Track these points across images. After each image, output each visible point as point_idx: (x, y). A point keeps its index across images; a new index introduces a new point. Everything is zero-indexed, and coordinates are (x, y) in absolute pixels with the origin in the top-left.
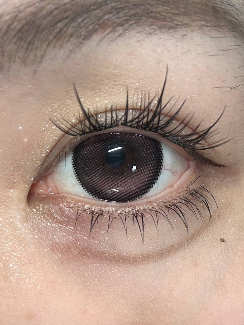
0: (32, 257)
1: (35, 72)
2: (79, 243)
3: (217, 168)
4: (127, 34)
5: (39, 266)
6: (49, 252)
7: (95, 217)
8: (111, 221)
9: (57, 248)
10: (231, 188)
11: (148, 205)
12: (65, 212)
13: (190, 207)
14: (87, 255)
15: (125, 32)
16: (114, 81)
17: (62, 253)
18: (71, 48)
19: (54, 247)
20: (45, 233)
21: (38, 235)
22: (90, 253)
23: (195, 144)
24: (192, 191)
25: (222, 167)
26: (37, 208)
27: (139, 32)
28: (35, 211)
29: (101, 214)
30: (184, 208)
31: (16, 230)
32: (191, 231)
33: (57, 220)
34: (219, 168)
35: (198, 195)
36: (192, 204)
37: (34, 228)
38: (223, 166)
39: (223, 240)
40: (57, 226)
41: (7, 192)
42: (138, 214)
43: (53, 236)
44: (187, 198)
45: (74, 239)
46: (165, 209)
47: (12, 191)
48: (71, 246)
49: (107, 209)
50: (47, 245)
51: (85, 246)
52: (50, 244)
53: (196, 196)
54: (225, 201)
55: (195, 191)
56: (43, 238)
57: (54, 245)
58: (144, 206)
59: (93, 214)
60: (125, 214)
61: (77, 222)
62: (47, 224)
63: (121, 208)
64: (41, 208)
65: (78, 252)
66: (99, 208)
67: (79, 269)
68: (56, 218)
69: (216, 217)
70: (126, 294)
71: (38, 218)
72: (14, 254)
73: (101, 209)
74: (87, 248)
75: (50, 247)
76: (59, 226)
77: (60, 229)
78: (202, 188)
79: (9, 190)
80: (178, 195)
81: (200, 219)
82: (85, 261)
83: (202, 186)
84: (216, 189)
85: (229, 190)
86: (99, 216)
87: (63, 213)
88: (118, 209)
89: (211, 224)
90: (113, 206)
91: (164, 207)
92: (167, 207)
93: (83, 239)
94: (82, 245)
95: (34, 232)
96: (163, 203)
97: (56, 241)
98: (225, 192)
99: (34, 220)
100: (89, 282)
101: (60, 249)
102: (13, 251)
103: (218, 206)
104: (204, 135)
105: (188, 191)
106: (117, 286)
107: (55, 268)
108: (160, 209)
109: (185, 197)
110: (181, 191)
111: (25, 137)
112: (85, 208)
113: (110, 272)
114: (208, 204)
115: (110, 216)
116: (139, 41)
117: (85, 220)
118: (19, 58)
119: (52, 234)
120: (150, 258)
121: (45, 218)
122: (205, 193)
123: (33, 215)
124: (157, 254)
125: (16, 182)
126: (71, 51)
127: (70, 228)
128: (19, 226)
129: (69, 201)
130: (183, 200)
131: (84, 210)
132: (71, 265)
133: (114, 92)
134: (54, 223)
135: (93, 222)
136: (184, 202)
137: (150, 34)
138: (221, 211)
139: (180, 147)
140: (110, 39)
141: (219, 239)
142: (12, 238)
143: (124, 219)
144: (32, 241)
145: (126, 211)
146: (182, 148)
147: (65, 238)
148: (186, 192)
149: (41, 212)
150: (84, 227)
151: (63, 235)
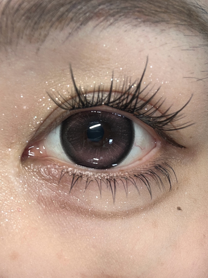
0: (20, 207)
1: (38, 49)
2: (60, 198)
3: (180, 148)
4: (116, 24)
5: (26, 214)
6: (35, 204)
7: (76, 178)
8: (88, 183)
9: (42, 201)
10: (189, 166)
11: (120, 173)
12: (52, 171)
13: (155, 178)
14: (66, 209)
15: (115, 22)
16: (103, 65)
17: (46, 206)
18: (70, 31)
19: (40, 200)
20: (33, 187)
21: (27, 188)
22: (69, 207)
23: (164, 125)
24: (157, 166)
25: (183, 148)
26: (29, 166)
27: (126, 24)
28: (27, 168)
29: (81, 176)
30: (149, 178)
31: (9, 183)
32: (154, 198)
33: (44, 178)
34: (181, 148)
35: (162, 169)
36: (156, 176)
37: (25, 182)
38: (185, 147)
39: (179, 209)
40: (43, 182)
41: (5, 150)
42: (111, 179)
43: (40, 191)
44: (153, 171)
45: (57, 194)
46: (134, 178)
47: (10, 150)
48: (53, 200)
49: (86, 173)
50: (34, 198)
51: (66, 201)
52: (36, 197)
53: (160, 169)
54: (183, 177)
55: (159, 165)
56: (31, 192)
57: (40, 198)
58: (117, 173)
59: (74, 176)
60: (100, 178)
61: (60, 181)
62: (35, 181)
63: (98, 173)
64: (32, 167)
65: (59, 205)
66: (80, 171)
67: (59, 220)
68: (43, 176)
69: (176, 189)
70: (96, 244)
71: (29, 174)
72: (6, 202)
73: (81, 172)
74: (66, 203)
75: (37, 200)
76: (46, 183)
77: (46, 185)
78: (166, 164)
79: (8, 149)
80: (145, 167)
81: (162, 189)
82: (64, 213)
83: (166, 162)
84: (177, 166)
85: (187, 168)
86: (79, 177)
87: (50, 172)
88: (95, 174)
89: (171, 194)
90: (91, 171)
91: (133, 176)
92: (135, 176)
93: (64, 195)
94: (63, 199)
95: (24, 186)
96: (133, 173)
97: (42, 195)
98: (184, 169)
99: (25, 176)
100: (66, 231)
101: (45, 202)
102: (6, 200)
103: (178, 180)
104: (172, 118)
105: (154, 165)
106: (89, 236)
107: (39, 217)
108: (130, 177)
109: (151, 169)
110: (148, 164)
111: (25, 105)
112: (68, 170)
113: (84, 225)
114: (170, 177)
115: (87, 179)
116: (126, 31)
117: (67, 181)
118: (26, 35)
119: (39, 188)
120: (118, 215)
121: (34, 175)
122: (168, 168)
123: (24, 172)
124: (124, 213)
125: (13, 143)
126: (70, 34)
127: (55, 186)
128: (12, 180)
129: (55, 163)
130: (149, 171)
131: (67, 172)
132: (53, 216)
133: (101, 74)
134: (41, 180)
135: (73, 183)
136: (149, 173)
137: (136, 26)
138: (180, 184)
139: (151, 128)
140: (102, 27)
141: (176, 207)
142: (6, 189)
143: (99, 182)
144: (22, 193)
145: (102, 176)
146: (153, 128)
147: (50, 193)
148: (152, 165)
149: (31, 170)
150: (66, 186)
151: (48, 190)
